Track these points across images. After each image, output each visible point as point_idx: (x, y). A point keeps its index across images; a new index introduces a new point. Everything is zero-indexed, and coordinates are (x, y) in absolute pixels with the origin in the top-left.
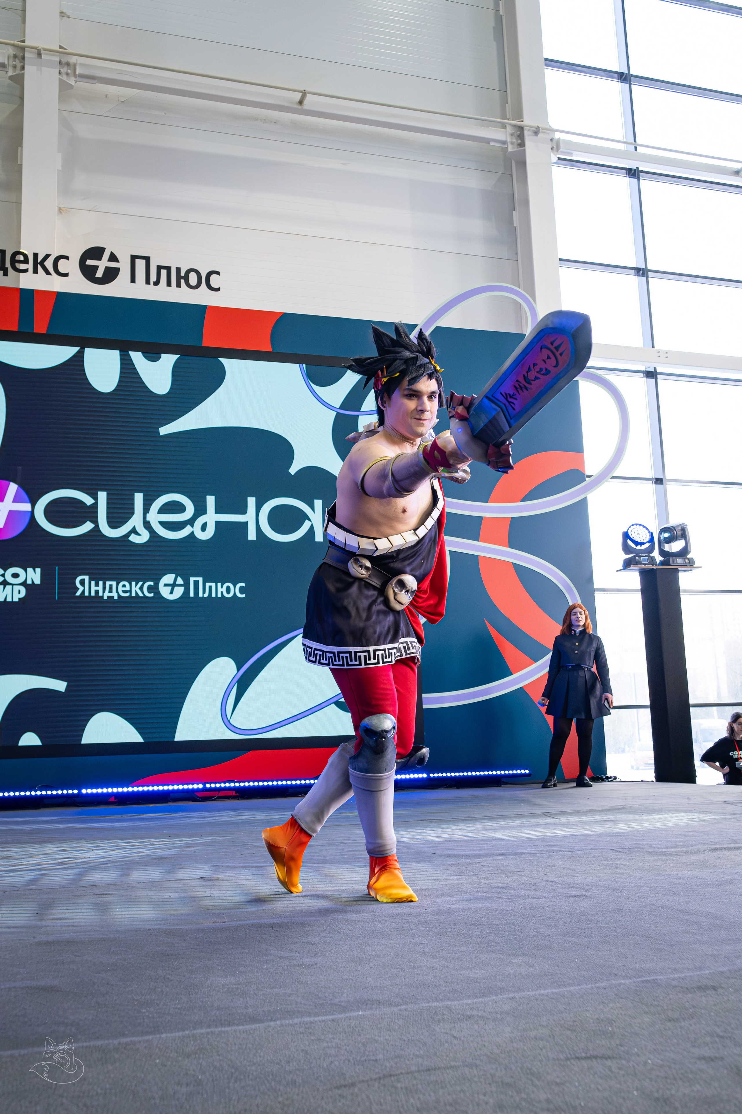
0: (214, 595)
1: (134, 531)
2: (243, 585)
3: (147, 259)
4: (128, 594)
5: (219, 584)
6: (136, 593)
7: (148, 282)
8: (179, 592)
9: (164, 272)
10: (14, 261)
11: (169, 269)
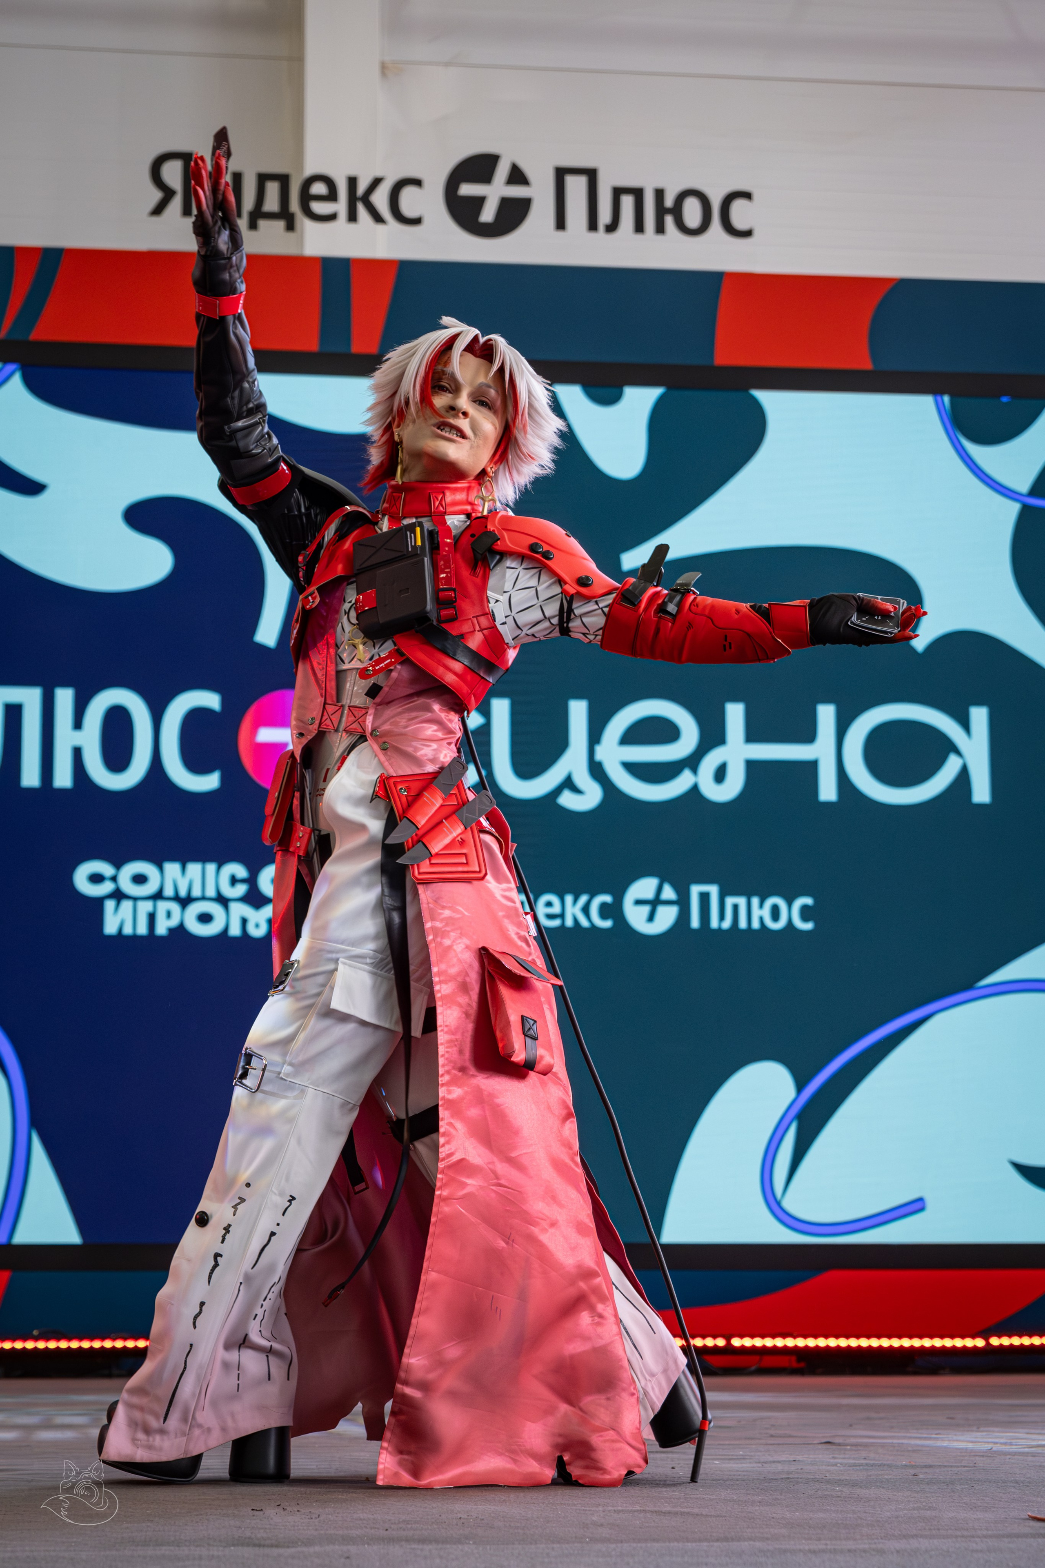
0: (743, 924)
1: (568, 784)
2: (808, 901)
3: (591, 175)
4: (556, 923)
5: (755, 901)
6: (576, 920)
7: (593, 225)
8: (667, 917)
9: (627, 203)
10: (306, 198)
11: (638, 194)
